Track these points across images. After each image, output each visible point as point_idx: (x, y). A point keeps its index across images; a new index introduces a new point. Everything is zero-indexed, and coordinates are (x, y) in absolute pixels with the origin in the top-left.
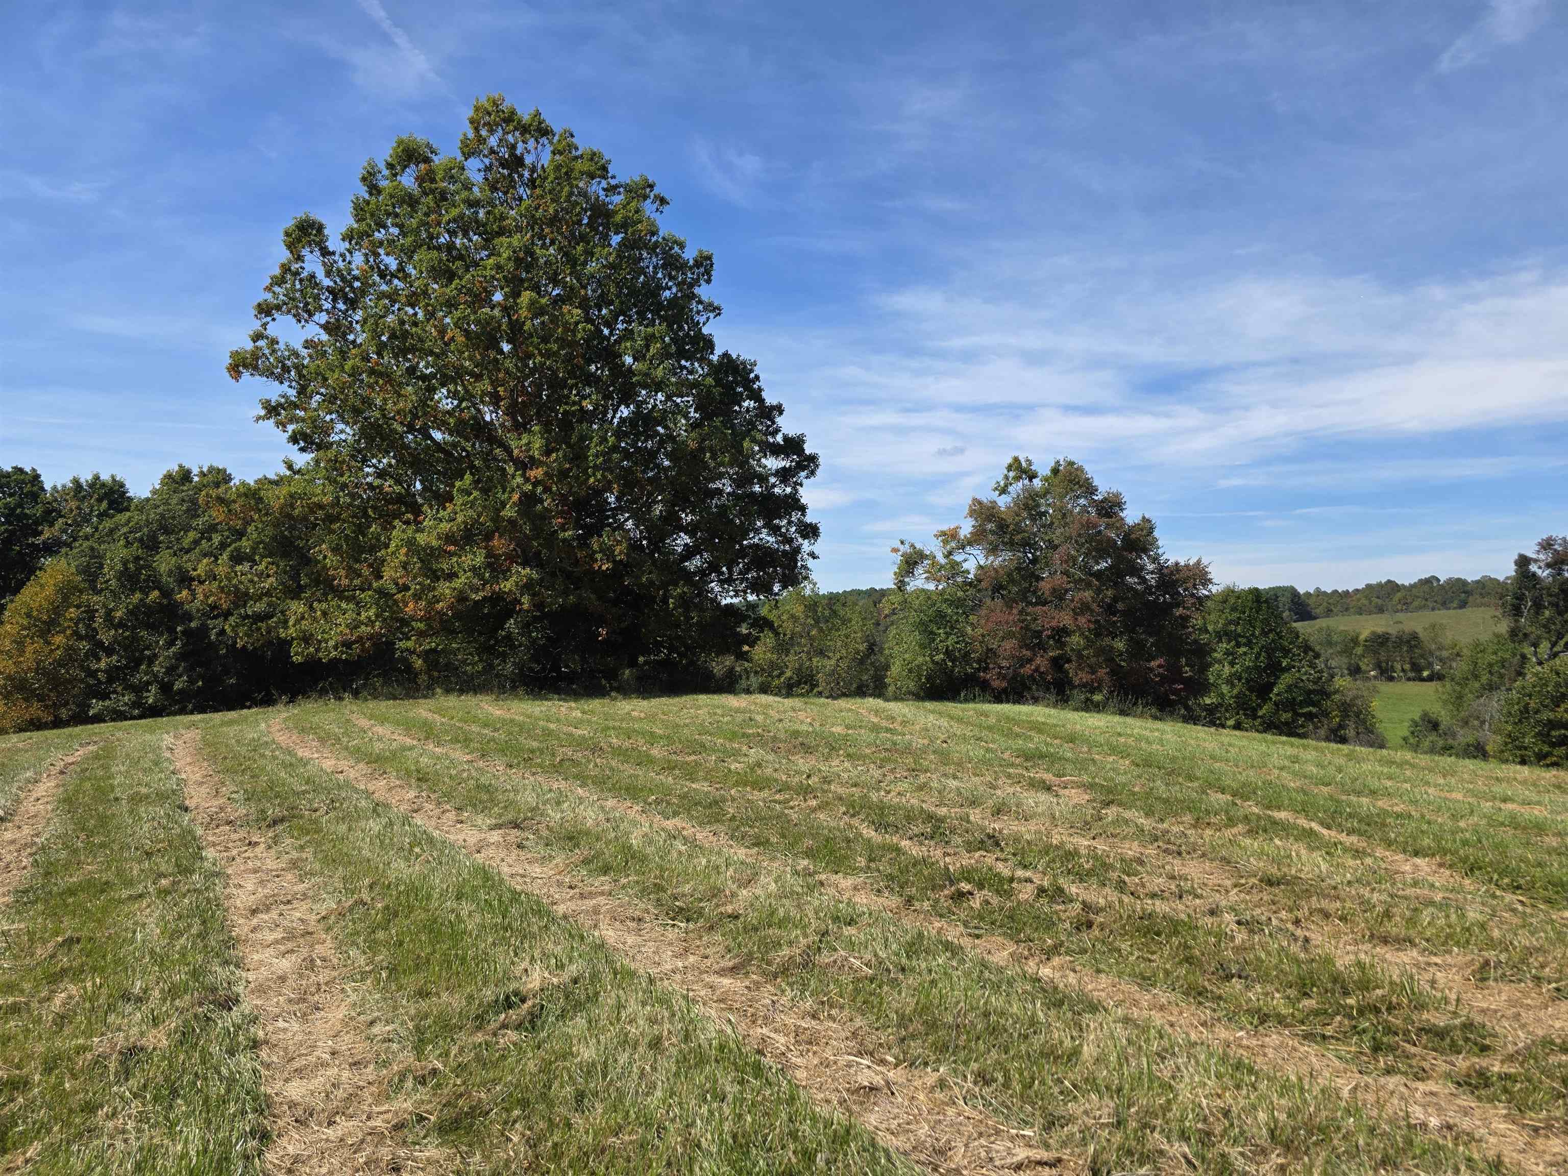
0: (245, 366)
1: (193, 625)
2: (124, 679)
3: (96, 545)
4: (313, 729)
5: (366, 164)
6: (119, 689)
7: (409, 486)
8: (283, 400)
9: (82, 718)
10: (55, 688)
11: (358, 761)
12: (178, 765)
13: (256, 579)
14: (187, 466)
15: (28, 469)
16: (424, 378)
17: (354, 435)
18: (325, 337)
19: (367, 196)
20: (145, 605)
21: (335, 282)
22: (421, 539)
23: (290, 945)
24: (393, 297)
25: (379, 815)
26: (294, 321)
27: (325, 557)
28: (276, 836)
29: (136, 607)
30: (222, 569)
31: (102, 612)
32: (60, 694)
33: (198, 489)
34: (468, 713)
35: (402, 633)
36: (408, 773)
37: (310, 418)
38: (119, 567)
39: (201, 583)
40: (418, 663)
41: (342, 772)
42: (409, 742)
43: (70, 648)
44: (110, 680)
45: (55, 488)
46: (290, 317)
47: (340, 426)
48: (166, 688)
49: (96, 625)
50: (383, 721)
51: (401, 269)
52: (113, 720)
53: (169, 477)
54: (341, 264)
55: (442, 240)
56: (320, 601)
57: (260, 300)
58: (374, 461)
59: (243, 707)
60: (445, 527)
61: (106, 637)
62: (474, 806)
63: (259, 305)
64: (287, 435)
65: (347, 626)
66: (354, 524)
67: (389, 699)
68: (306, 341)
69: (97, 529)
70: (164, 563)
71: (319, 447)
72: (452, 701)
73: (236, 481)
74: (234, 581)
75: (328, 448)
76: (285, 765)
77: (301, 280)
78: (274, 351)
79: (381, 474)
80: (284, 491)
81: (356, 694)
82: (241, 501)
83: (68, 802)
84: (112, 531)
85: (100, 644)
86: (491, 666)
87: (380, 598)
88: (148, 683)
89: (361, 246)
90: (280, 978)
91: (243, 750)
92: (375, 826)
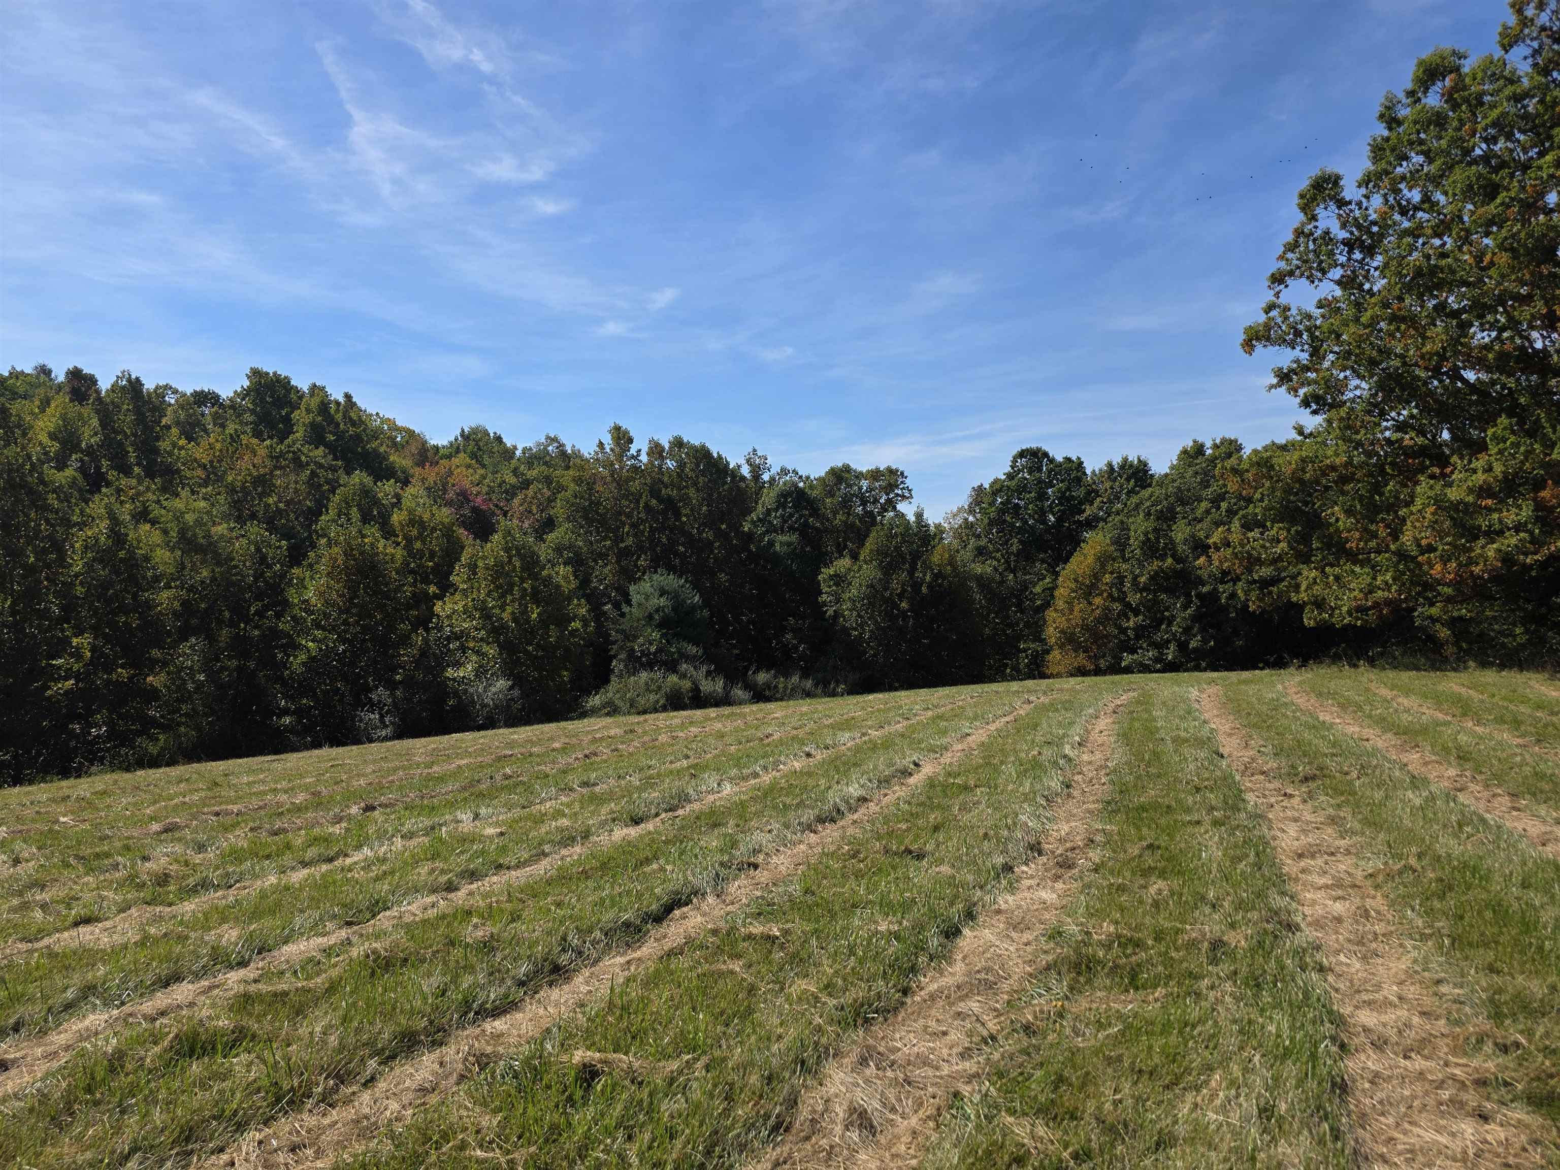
0: (1258, 339)
1: (1205, 590)
2: (1149, 637)
3: (1125, 519)
4: (1331, 695)
5: (1383, 100)
6: (1145, 645)
7: (1434, 436)
8: (1295, 365)
9: (1116, 669)
10: (1095, 642)
11: (1385, 732)
12: (1207, 716)
13: (1268, 545)
14: (1200, 440)
15: (1074, 458)
16: (1455, 314)
17: (1370, 389)
18: (1338, 292)
19: (1386, 133)
20: (1162, 571)
21: (1352, 233)
22: (1453, 494)
23: (1340, 893)
24: (1414, 233)
25: (1417, 788)
26: (1308, 282)
27: (1337, 520)
28: (1310, 792)
29: (1156, 573)
30: (1235, 537)
31: (1130, 577)
32: (1099, 647)
33: (1213, 460)
34: (1515, 691)
35: (1426, 598)
36: (1446, 749)
37: (1323, 378)
38: (1142, 538)
39: (1217, 549)
40: (1444, 633)
41: (1368, 740)
42: (1440, 716)
43: (1107, 608)
44: (1138, 637)
45: (1094, 472)
46: (1304, 280)
47: (1355, 382)
48: (1182, 647)
49: (1125, 589)
50: (1407, 693)
51: (1426, 198)
52: (1140, 672)
53: (1185, 452)
54: (1357, 213)
55: (1478, 152)
56: (1332, 565)
57: (1273, 270)
58: (1393, 414)
59: (1255, 667)
60: (1480, 478)
61: (1134, 599)
62: (1534, 795)
63: (1273, 275)
64: (1298, 400)
65: (1361, 591)
66: (1369, 483)
67: (1412, 670)
68: (1320, 301)
69: (1126, 505)
70: (1180, 533)
71: (1332, 406)
72: (1490, 676)
73: (1247, 452)
74: (1248, 547)
75: (1340, 406)
76: (1307, 726)
77: (1314, 240)
78: (1286, 318)
79: (1401, 427)
80: (1296, 456)
81: (1372, 662)
82: (1253, 471)
83: (1125, 737)
84: (1137, 506)
85: (1128, 605)
86: (1543, 640)
87: (1399, 562)
88: (1168, 641)
89: (1379, 187)
90: (1335, 918)
91: (1265, 708)
92: (1416, 799)
